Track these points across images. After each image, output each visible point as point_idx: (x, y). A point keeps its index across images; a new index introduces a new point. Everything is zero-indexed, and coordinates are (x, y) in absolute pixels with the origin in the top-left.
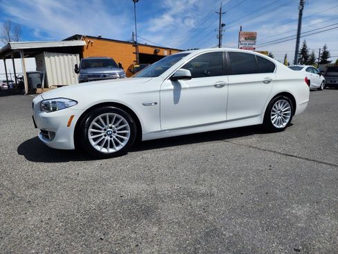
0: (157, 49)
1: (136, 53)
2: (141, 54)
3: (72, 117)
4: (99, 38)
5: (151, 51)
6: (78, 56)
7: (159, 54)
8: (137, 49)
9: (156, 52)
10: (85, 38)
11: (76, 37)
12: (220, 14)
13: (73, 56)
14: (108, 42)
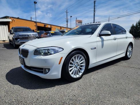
0: (45, 24)
1: (36, 26)
2: (38, 26)
3: (62, 58)
4: (18, 18)
5: (43, 25)
6: (7, 26)
7: (46, 27)
8: (36, 24)
9: (45, 26)
10: (11, 18)
11: (6, 17)
12: (67, 12)
13: (4, 26)
14: (22, 20)
